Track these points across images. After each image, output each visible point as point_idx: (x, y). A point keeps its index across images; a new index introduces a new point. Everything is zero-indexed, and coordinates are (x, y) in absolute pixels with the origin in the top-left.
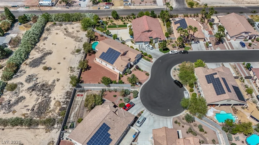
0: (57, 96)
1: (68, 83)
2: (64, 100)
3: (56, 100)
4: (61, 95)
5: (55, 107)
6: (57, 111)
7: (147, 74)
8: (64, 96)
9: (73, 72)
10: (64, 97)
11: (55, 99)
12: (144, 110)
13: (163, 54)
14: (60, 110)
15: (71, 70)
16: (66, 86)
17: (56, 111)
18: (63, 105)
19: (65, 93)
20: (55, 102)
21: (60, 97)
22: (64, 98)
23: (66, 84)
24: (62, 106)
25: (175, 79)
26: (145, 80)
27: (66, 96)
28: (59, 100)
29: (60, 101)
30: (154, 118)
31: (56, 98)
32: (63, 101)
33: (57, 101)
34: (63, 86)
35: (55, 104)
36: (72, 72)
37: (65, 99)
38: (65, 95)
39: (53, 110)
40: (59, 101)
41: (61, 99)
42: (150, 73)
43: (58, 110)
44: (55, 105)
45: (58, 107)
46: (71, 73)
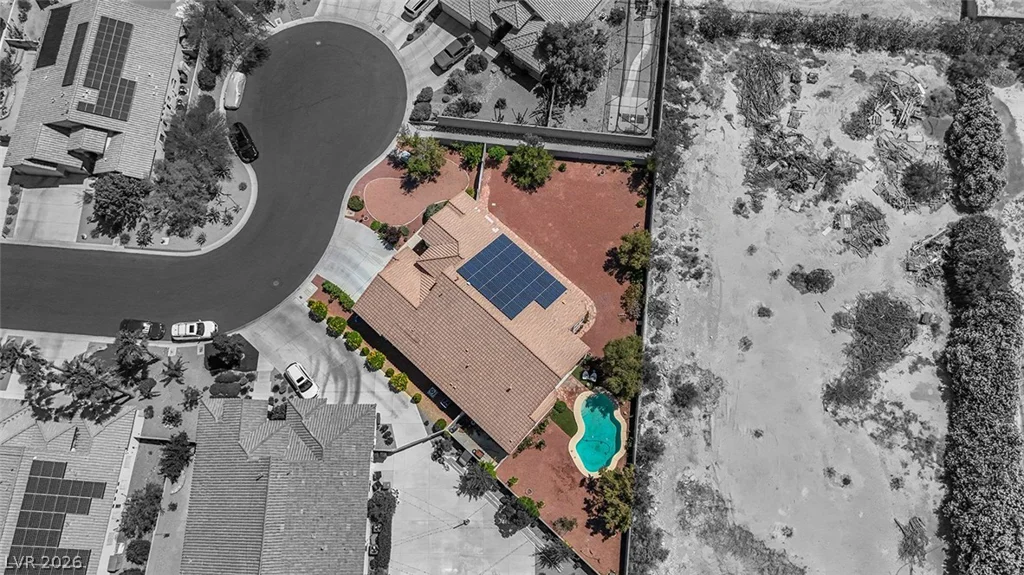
0: (722, 128)
1: (696, 189)
2: (692, 109)
3: (721, 115)
4: (709, 135)
5: (718, 85)
6: (706, 68)
7: (356, 205)
8: (695, 125)
9: (685, 248)
10: (693, 121)
11: (729, 118)
12: (402, 47)
13: (245, 333)
14: (697, 72)
15: (694, 260)
16: (698, 178)
17: (710, 70)
18: (692, 89)
19: (695, 140)
20: (724, 105)
21: (711, 123)
22: (694, 117)
23: (700, 183)
24: (691, 84)
25: (249, 168)
26: (369, 176)
27: (686, 128)
28: (709, 111)
29: (703, 105)
30: (376, 19)
31: (723, 122)
32: (692, 104)
33: (716, 107)
34: (712, 174)
35: (722, 98)
36: (689, 249)
37: (689, 110)
38: (693, 132)
39: (722, 73)
40: (707, 106)
41: (707, 117)
42: (344, 211)
43: (704, 72)
44: (722, 94)
45: (708, 83)
46: (693, 244)
